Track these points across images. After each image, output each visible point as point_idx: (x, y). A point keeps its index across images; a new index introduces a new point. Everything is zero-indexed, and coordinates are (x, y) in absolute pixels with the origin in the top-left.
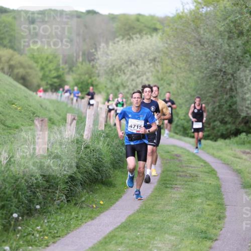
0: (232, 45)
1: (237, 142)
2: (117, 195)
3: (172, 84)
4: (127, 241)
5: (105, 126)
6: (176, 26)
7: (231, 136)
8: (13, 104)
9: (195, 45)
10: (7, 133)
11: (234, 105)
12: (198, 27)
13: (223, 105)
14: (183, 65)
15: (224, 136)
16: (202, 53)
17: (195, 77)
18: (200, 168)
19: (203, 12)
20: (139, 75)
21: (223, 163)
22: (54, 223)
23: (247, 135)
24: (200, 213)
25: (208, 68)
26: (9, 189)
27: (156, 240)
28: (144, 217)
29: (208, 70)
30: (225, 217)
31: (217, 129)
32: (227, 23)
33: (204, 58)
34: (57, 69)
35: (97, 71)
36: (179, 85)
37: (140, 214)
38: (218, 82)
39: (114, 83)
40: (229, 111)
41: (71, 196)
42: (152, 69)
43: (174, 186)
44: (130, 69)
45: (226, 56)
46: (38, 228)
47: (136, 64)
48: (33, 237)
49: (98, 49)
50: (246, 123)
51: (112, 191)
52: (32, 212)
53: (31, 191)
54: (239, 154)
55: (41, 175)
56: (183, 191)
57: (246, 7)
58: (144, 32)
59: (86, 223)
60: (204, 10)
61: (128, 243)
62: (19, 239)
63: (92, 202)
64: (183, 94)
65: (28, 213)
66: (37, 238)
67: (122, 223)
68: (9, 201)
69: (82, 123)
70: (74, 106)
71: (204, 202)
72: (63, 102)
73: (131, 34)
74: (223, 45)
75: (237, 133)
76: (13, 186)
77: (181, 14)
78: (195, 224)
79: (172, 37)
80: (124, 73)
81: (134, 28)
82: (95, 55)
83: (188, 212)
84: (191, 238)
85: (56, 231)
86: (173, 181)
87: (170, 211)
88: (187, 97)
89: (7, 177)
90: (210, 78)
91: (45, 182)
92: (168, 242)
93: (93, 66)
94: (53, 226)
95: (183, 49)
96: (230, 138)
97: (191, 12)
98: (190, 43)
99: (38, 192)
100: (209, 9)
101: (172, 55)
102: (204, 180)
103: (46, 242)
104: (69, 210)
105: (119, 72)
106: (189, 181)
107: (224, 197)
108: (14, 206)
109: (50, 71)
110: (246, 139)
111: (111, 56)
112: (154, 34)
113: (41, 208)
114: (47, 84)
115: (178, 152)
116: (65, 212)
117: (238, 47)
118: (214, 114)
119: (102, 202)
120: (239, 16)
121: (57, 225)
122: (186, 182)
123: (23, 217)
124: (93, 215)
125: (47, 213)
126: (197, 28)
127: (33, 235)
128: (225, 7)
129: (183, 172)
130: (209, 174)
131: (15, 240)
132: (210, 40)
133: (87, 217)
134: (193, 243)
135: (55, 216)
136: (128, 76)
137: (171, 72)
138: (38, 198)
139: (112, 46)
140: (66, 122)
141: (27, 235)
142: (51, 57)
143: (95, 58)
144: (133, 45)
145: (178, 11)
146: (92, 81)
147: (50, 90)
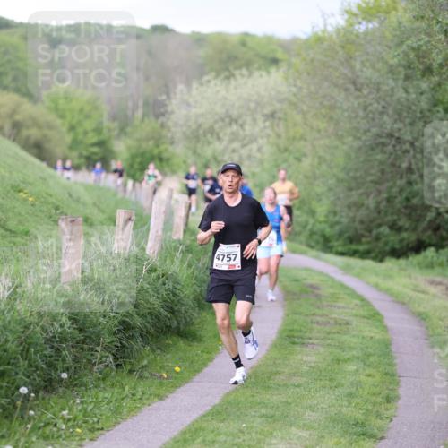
0: (411, 90)
1: (419, 264)
2: (205, 356)
3: (303, 159)
4: (222, 438)
5: (185, 232)
6: (312, 55)
7: (409, 254)
8: (20, 191)
9: (346, 90)
10: (10, 242)
11: (413, 197)
12: (351, 58)
13: (396, 197)
14: (323, 125)
15: (397, 253)
16: (359, 104)
17: (345, 147)
18: (353, 309)
19: (361, 31)
20: (245, 142)
21: (393, 301)
22: (93, 404)
23: (437, 251)
24: (353, 390)
25: (369, 131)
26: (13, 343)
27: (275, 437)
28: (253, 396)
29: (368, 134)
30: (398, 397)
31: (383, 239)
32: (403, 52)
33: (361, 113)
34: (98, 130)
35: (169, 135)
36: (316, 161)
37: (246, 390)
38: (386, 156)
39: (199, 155)
40: (406, 207)
41: (122, 357)
42: (268, 131)
43: (306, 341)
44: (228, 131)
45: (401, 110)
46: (65, 413)
47: (240, 122)
48: (55, 429)
49: (172, 95)
50: (437, 229)
51: (197, 349)
52: (53, 384)
53: (52, 347)
54: (423, 285)
55: (70, 319)
56: (322, 350)
57: (438, 22)
58: (256, 65)
59: (149, 405)
60: (362, 28)
61: (225, 441)
62: (29, 433)
63: (161, 368)
64: (323, 176)
65: (46, 387)
66: (62, 432)
67: (214, 407)
68: (13, 364)
69: (143, 226)
70: (127, 196)
71: (361, 370)
72: (109, 190)
73: (231, 68)
74: (396, 90)
75: (419, 247)
76: (20, 337)
77: (320, 33)
78: (344, 410)
79: (305, 74)
80: (219, 139)
81: (236, 58)
82: (166, 105)
83: (331, 388)
84: (338, 434)
85: (95, 420)
86: (306, 332)
87: (299, 386)
88: (330, 182)
89: (9, 322)
90: (372, 149)
91: (77, 332)
92: (296, 441)
93: (163, 126)
94: (91, 410)
95: (324, 96)
96: (407, 257)
97: (338, 31)
98: (336, 86)
99: (64, 349)
100: (370, 26)
101: (305, 108)
102: (361, 331)
103: (77, 438)
104: (118, 381)
105: (209, 136)
106: (334, 333)
107: (396, 361)
108: (21, 373)
109: (86, 133)
110: (435, 258)
111: (195, 107)
112: (273, 70)
113: (70, 377)
114: (80, 156)
115: (313, 280)
116: (113, 385)
117: (422, 94)
118: (379, 213)
119: (177, 369)
120: (427, 39)
121: (99, 408)
122: (329, 333)
123: (37, 392)
124: (162, 392)
125: (81, 386)
126: (349, 59)
127: (55, 425)
128: (400, 23)
129: (323, 316)
130: (370, 321)
131: (23, 434)
132: (373, 80)
133: (151, 395)
134: (341, 443)
135: (93, 392)
136: (225, 143)
137: (303, 138)
138: (64, 360)
139: (197, 89)
140: (115, 225)
141: (44, 426)
142: (87, 108)
143: (166, 112)
144: (235, 88)
145: (316, 29)
146: (160, 153)
147: (84, 168)
